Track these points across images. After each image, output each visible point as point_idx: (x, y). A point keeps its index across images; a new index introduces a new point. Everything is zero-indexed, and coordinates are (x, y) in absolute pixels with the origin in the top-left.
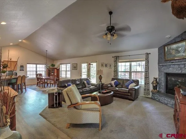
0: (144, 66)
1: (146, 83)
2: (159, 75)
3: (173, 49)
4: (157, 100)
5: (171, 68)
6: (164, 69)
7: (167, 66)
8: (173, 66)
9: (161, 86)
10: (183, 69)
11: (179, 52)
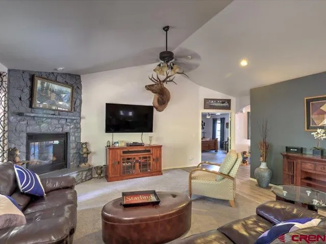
3: (53, 91)
10: (65, 126)
11: (61, 100)
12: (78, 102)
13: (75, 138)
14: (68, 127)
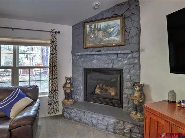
0: (49, 55)
1: (53, 90)
2: (73, 72)
3: (100, 30)
4: (75, 119)
5: (95, 59)
6: (83, 62)
7: (88, 56)
8: (99, 57)
9: (78, 91)
10: (115, 62)
11: (109, 35)
12: (133, 32)
13: (130, 77)
14: (120, 63)
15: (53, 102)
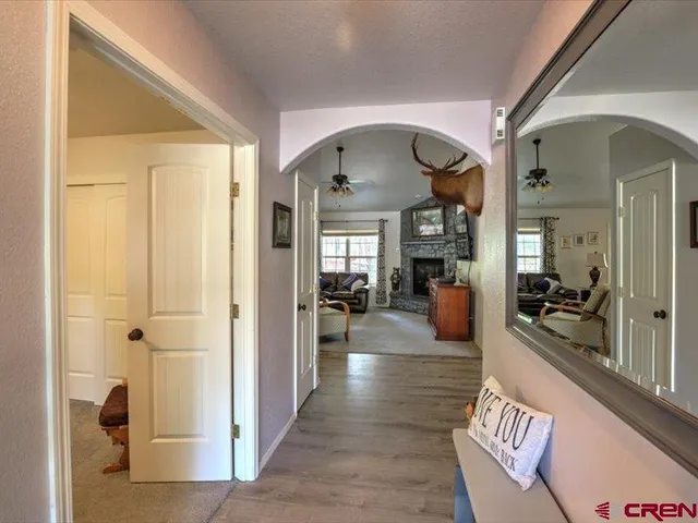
1: (381, 280)
2: (402, 263)
3: (424, 218)
4: (400, 307)
5: (421, 249)
6: (411, 251)
8: (424, 246)
9: (406, 284)
10: (438, 252)
14: (442, 253)
15: (381, 292)
